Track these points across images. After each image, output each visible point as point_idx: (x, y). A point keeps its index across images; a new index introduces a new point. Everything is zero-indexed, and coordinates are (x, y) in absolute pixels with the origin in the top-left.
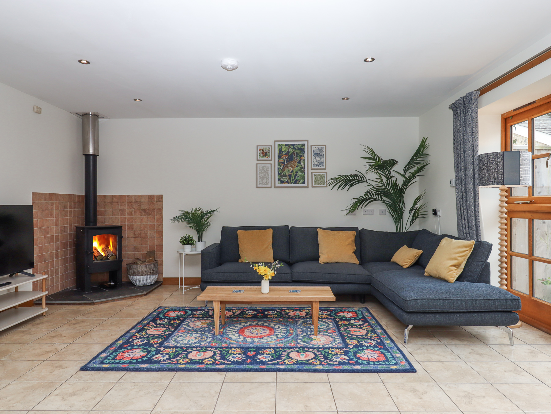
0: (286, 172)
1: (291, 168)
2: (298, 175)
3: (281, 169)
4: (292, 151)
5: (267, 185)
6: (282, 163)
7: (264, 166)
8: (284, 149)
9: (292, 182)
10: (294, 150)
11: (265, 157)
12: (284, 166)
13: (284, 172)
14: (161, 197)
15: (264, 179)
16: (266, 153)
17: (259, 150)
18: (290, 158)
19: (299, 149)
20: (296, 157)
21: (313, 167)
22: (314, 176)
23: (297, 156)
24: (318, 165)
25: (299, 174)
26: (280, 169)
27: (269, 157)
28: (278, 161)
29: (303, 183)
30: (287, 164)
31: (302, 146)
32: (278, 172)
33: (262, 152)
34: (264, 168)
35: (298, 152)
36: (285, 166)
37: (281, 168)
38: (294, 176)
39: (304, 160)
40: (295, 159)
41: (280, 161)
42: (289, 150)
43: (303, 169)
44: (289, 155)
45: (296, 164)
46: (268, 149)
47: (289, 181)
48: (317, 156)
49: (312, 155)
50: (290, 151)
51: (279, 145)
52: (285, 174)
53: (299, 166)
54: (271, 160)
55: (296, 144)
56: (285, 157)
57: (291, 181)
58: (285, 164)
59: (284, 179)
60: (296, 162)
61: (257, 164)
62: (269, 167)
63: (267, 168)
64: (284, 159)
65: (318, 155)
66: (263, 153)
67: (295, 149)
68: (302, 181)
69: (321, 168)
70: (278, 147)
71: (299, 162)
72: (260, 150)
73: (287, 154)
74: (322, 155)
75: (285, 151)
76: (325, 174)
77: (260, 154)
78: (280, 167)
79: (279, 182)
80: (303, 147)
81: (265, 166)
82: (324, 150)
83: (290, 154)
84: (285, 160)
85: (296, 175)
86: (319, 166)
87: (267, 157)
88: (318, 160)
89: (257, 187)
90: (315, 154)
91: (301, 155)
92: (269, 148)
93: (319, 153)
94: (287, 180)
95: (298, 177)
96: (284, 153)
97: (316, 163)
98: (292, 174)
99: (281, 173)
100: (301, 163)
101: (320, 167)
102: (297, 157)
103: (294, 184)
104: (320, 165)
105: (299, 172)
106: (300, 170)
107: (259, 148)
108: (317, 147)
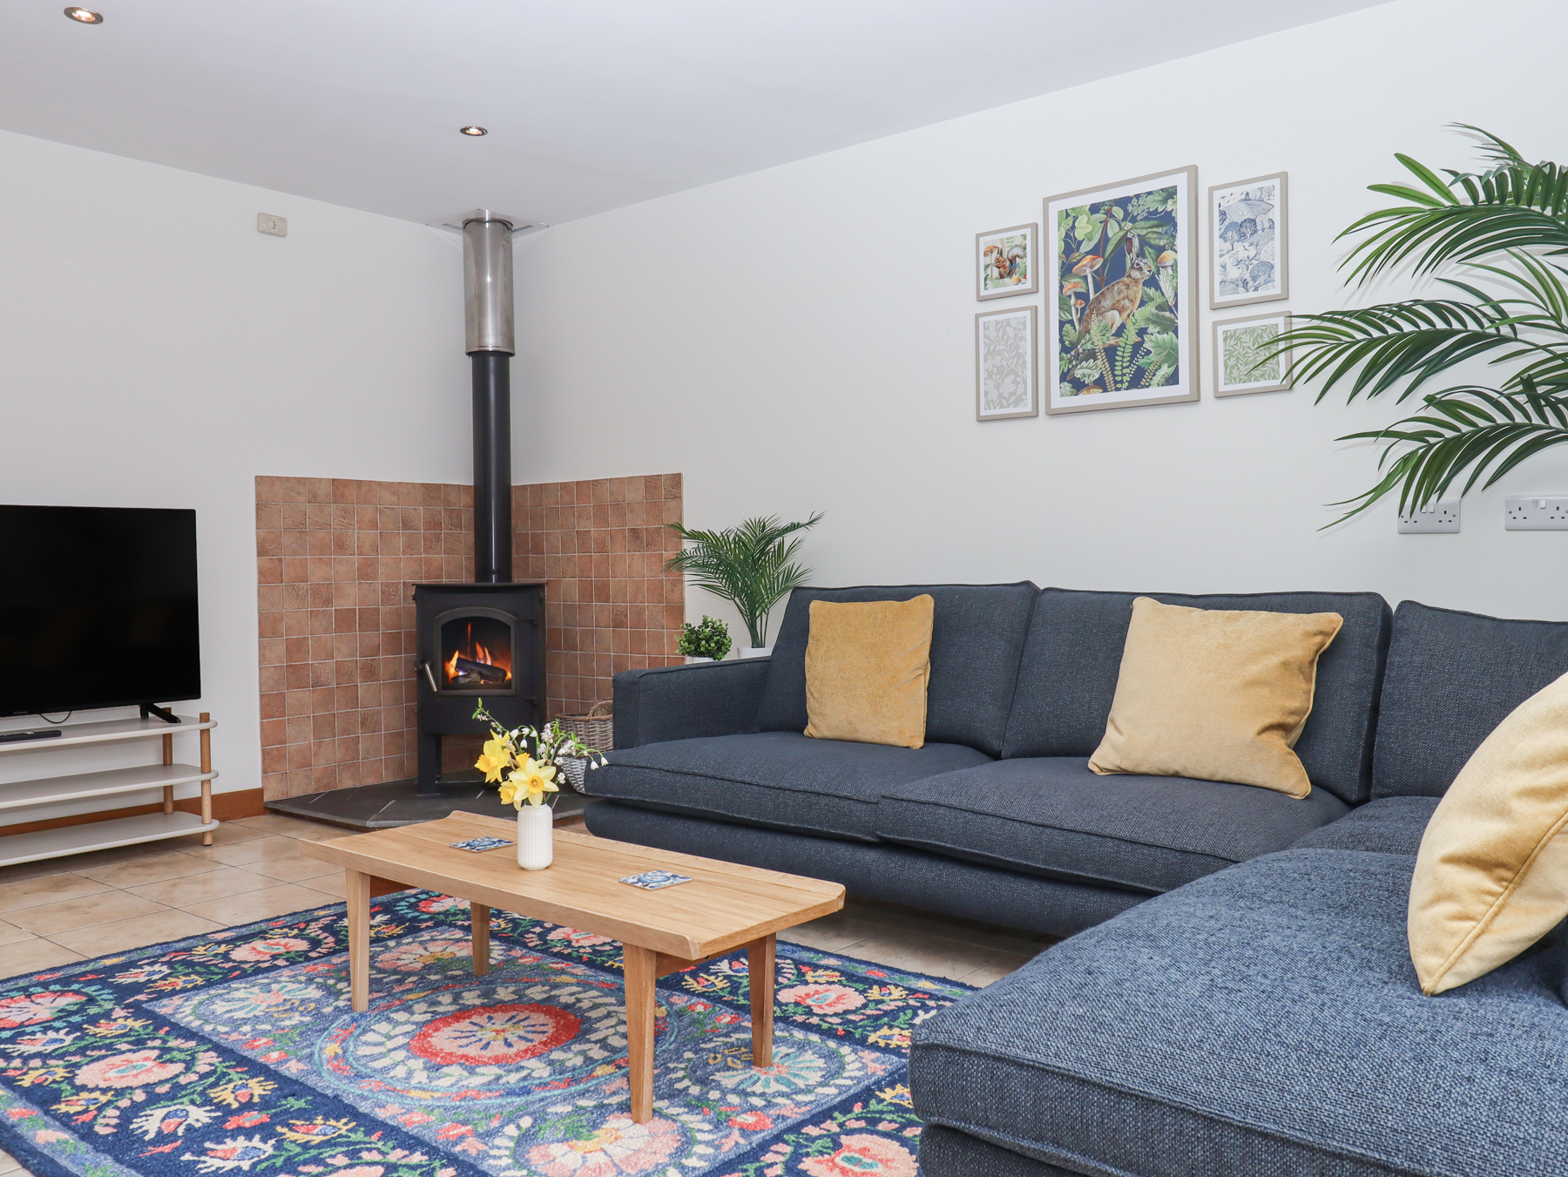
0: (1097, 338)
1: (1116, 313)
2: (1148, 345)
3: (1073, 325)
4: (1122, 233)
5: (1016, 404)
6: (1078, 295)
7: (1003, 321)
8: (1083, 227)
9: (1122, 382)
10: (1129, 225)
11: (1007, 280)
12: (1087, 311)
13: (1084, 337)
14: (676, 480)
15: (1003, 380)
16: (1012, 261)
17: (985, 255)
18: (1113, 269)
19: (1151, 215)
20: (1138, 256)
21: (1222, 293)
22: (1225, 340)
23: (1141, 254)
24: (1245, 283)
25: (1154, 337)
26: (1068, 327)
27: (1025, 277)
28: (1061, 287)
29: (1173, 379)
30: (1098, 300)
31: (1165, 201)
32: (1061, 341)
33: (998, 261)
34: (1005, 332)
35: (1144, 232)
36: (1089, 307)
37: (1071, 322)
38: (1129, 349)
39: (1174, 267)
40: (1132, 267)
41: (1073, 285)
42: (1105, 230)
43: (1171, 311)
44: (1107, 254)
45: (1139, 291)
46: (1019, 241)
47: (1109, 378)
48: (1243, 236)
49: (1217, 233)
50: (1110, 236)
51: (1065, 214)
52: (1089, 346)
53: (1152, 299)
54: (1035, 291)
55: (1138, 196)
56: (1088, 266)
57: (1114, 376)
58: (1092, 296)
59: (1087, 371)
60: (1136, 281)
61: (978, 316)
62: (1024, 324)
63: (1015, 329)
64: (1086, 277)
65: (1244, 229)
66: (999, 263)
67: (1134, 220)
68: (1165, 370)
69: (1261, 293)
70: (1060, 224)
71: (1152, 282)
72: (989, 252)
73: (1096, 251)
74: (1267, 225)
75: (1090, 240)
76: (1280, 320)
77: (989, 270)
78: (1067, 317)
79: (1067, 386)
80: (1170, 202)
81: (1008, 323)
82: (1276, 201)
83: (1110, 248)
84: (1090, 279)
85: (1137, 347)
86: (1251, 283)
87: (1015, 277)
88: (1242, 254)
89: (982, 420)
90: (1233, 225)
91: (1162, 243)
92: (1024, 237)
93: (1252, 219)
94: (1097, 376)
95: (1149, 352)
96: (1085, 248)
97: (1234, 273)
98: (1121, 341)
99: (1074, 345)
100: (1162, 284)
101: (1256, 289)
102: (1144, 256)
103: (1127, 389)
104: (1254, 279)
105: (1151, 329)
106: (1157, 320)
107: (985, 243)
108: (1239, 191)
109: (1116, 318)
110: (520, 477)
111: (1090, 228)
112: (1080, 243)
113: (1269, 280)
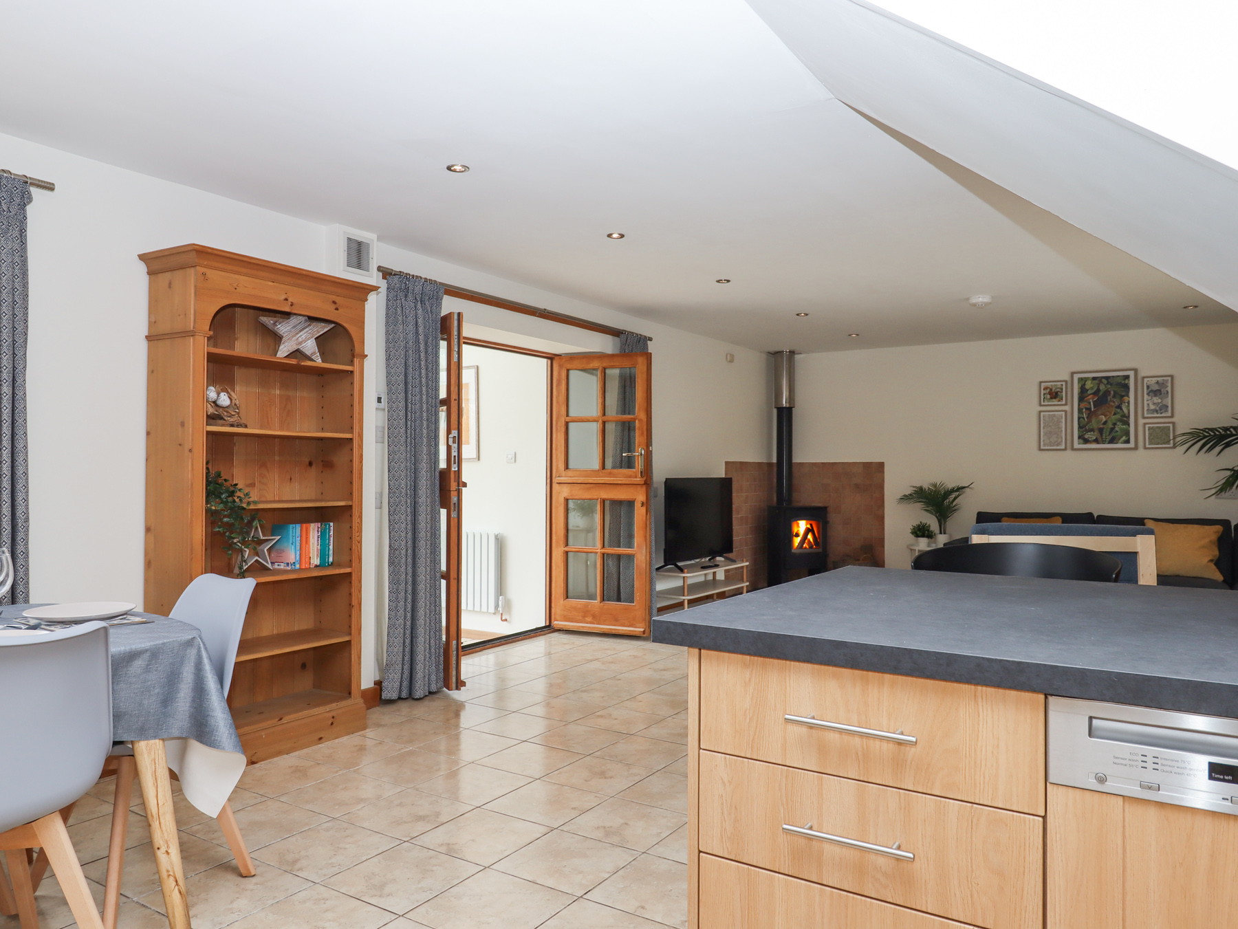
1: (1103, 417)
2: (1117, 429)
5: (1057, 445)
6: (1086, 409)
7: (1052, 414)
8: (1089, 385)
9: (1106, 441)
10: (1109, 386)
11: (1054, 400)
12: (1091, 415)
15: (1052, 436)
16: (1057, 393)
17: (1044, 389)
18: (1102, 401)
19: (1119, 384)
21: (1147, 414)
22: (1149, 430)
23: (1114, 397)
24: (1157, 411)
25: (1119, 427)
26: (1082, 419)
27: (1061, 399)
28: (1079, 405)
29: (1128, 442)
31: (1125, 380)
32: (1079, 424)
34: (1053, 419)
35: (1116, 389)
37: (1083, 418)
38: (1109, 430)
39: (1128, 403)
40: (1110, 401)
41: (1082, 405)
42: (1099, 387)
43: (1127, 418)
44: (1100, 395)
45: (1113, 410)
46: (1059, 386)
47: (1100, 439)
48: (1156, 395)
49: (1145, 393)
50: (1101, 388)
51: (1080, 380)
52: (1091, 427)
53: (1118, 413)
54: (1066, 404)
55: (1113, 377)
56: (1091, 400)
57: (1102, 438)
58: (1093, 410)
60: (1112, 406)
61: (1040, 412)
62: (1062, 417)
63: (1057, 418)
64: (1090, 403)
65: (1156, 393)
66: (1050, 393)
67: (1111, 385)
68: (1124, 438)
69: (1163, 415)
70: (1078, 382)
71: (1119, 407)
72: (1046, 388)
73: (1094, 394)
74: (1166, 392)
75: (1092, 389)
76: (1171, 425)
77: (1045, 396)
78: (1081, 416)
79: (1081, 441)
80: (1127, 380)
81: (1054, 415)
82: (1169, 385)
83: (1101, 393)
84: (1092, 403)
85: (1112, 429)
87: (1057, 399)
88: (1156, 401)
89: (1040, 450)
90: (1152, 391)
91: (1123, 394)
92: (1062, 385)
93: (1160, 389)
94: (1095, 438)
95: (1117, 431)
97: (1152, 407)
98: (1105, 426)
99: (1084, 426)
100: (1123, 408)
101: (1161, 414)
102: (1116, 398)
103: (1109, 443)
104: (1161, 410)
105: (1118, 423)
106: (1121, 421)
107: (1043, 385)
108: (1154, 380)
109: (1104, 418)
110: (797, 458)
111: (1092, 386)
112: (1088, 390)
113: (1167, 411)
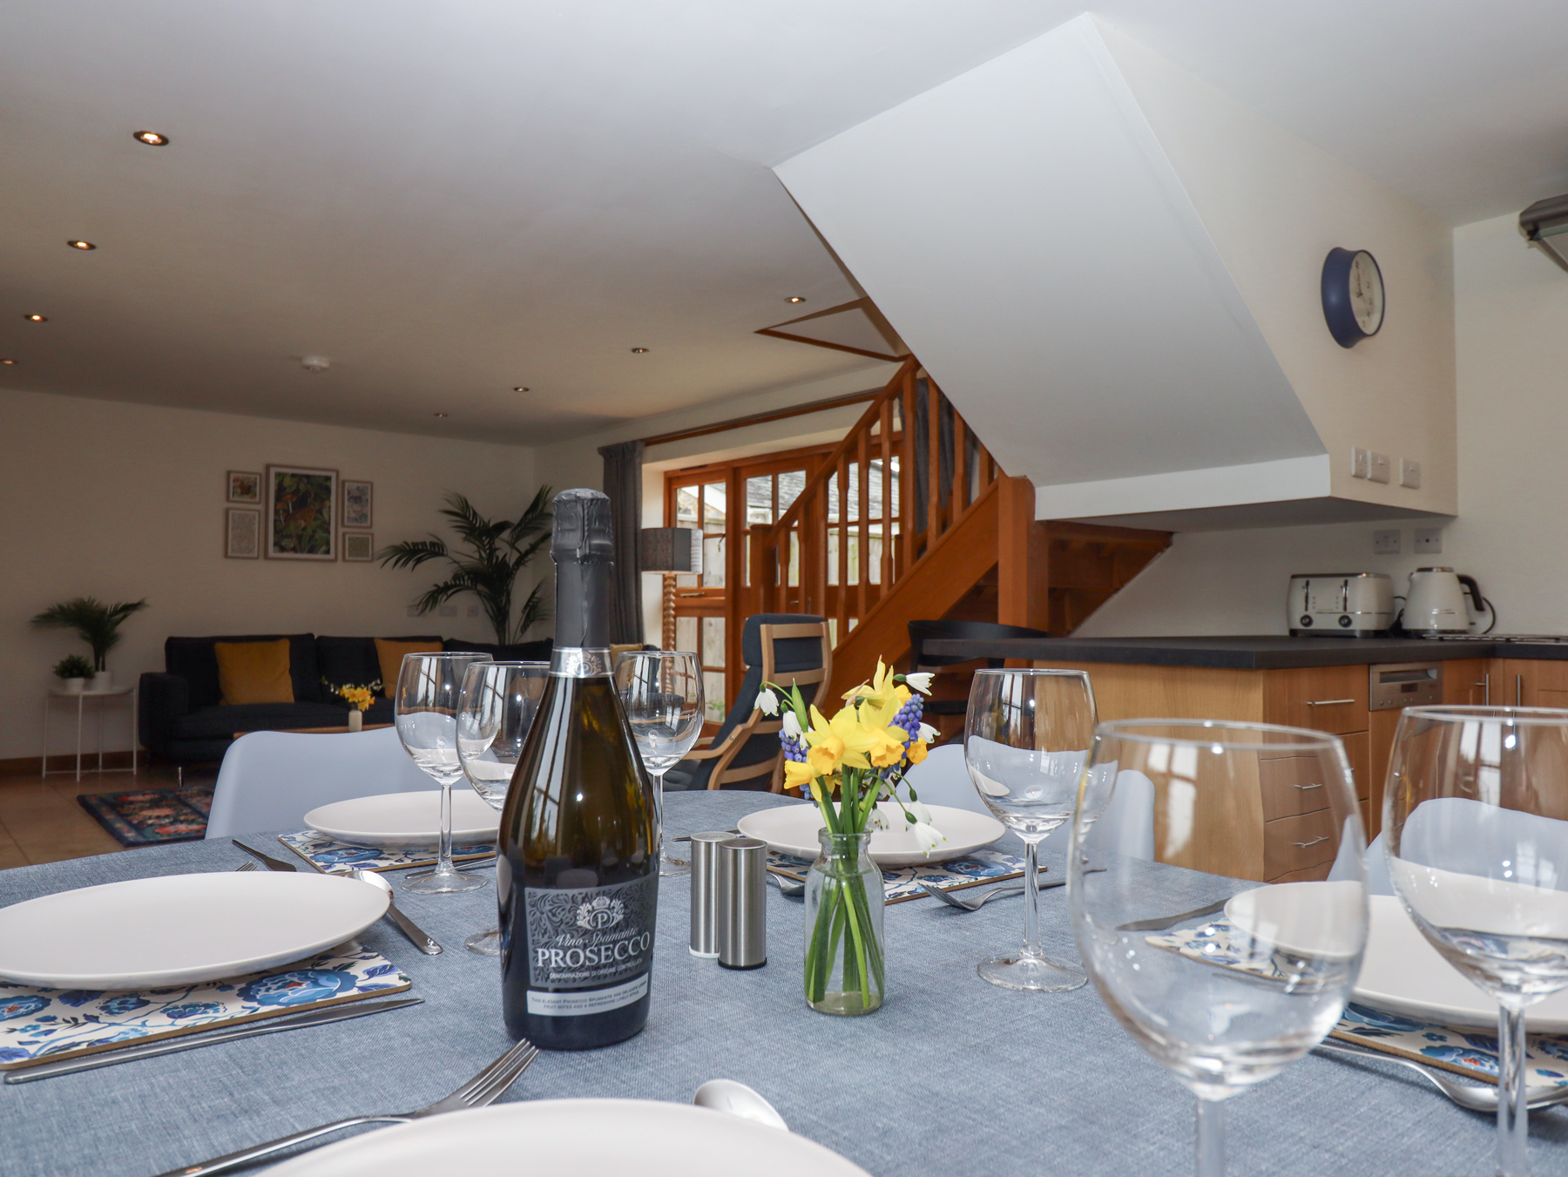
1: (302, 521)
2: (317, 536)
3: (281, 522)
4: (306, 489)
5: (248, 552)
6: (284, 510)
7: (242, 514)
8: (287, 482)
9: (304, 550)
11: (245, 496)
12: (288, 518)
13: (287, 528)
15: (242, 540)
16: (248, 488)
17: (233, 481)
18: (302, 502)
19: (320, 485)
20: (313, 500)
21: (347, 522)
22: (348, 540)
23: (315, 499)
25: (320, 534)
26: (278, 522)
27: (253, 496)
28: (275, 506)
29: (328, 552)
30: (294, 514)
31: (326, 480)
32: (275, 528)
33: (240, 485)
34: (244, 521)
35: (317, 491)
38: (308, 537)
39: (330, 507)
40: (310, 504)
41: (280, 506)
42: (298, 485)
43: (328, 525)
44: (299, 496)
45: (314, 514)
46: (251, 480)
47: (298, 547)
48: (356, 502)
49: (345, 498)
50: (301, 488)
51: (278, 475)
52: (289, 532)
53: (319, 519)
54: (260, 504)
55: (314, 476)
56: (289, 500)
57: (302, 546)
58: (291, 512)
59: (287, 542)
60: (312, 510)
61: (228, 510)
62: (254, 518)
63: (249, 520)
64: (288, 504)
65: (356, 500)
66: (241, 487)
67: (311, 485)
68: (324, 548)
69: (363, 524)
70: (275, 478)
71: (320, 512)
72: (236, 480)
73: (293, 493)
74: (365, 500)
75: (291, 488)
76: (369, 537)
77: (235, 489)
78: (277, 518)
79: (277, 549)
80: (328, 482)
81: (246, 515)
82: (369, 493)
83: (300, 494)
84: (290, 505)
85: (312, 537)
86: (358, 520)
87: (249, 495)
88: (356, 509)
89: (228, 558)
90: (352, 496)
91: (324, 497)
92: (255, 478)
93: (360, 496)
94: (292, 545)
95: (317, 539)
97: (353, 515)
98: (305, 533)
99: (281, 531)
100: (324, 513)
101: (361, 523)
102: (316, 501)
103: (307, 553)
104: (360, 519)
105: (318, 530)
106: (321, 527)
107: (232, 476)
108: (356, 485)
109: (303, 524)
111: (291, 483)
112: (286, 488)
113: (366, 520)
